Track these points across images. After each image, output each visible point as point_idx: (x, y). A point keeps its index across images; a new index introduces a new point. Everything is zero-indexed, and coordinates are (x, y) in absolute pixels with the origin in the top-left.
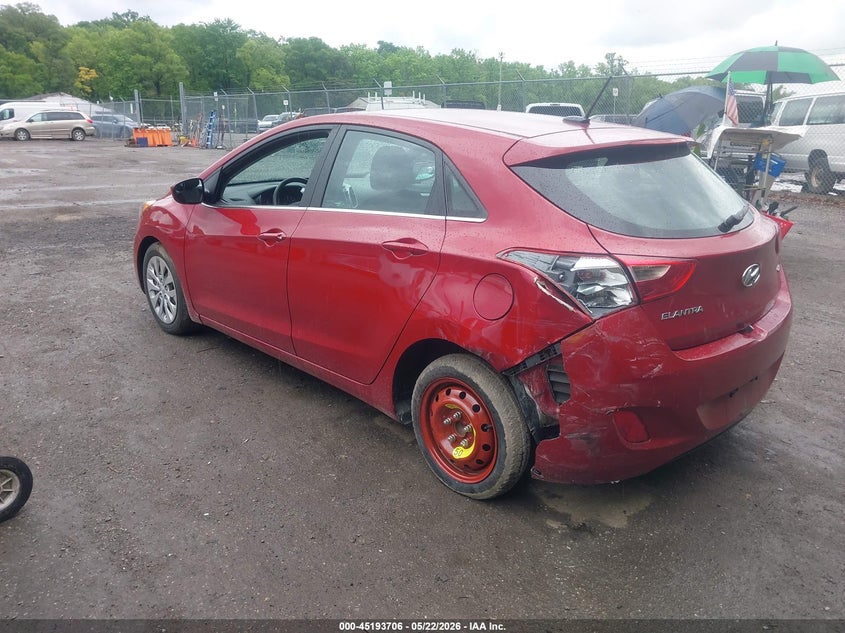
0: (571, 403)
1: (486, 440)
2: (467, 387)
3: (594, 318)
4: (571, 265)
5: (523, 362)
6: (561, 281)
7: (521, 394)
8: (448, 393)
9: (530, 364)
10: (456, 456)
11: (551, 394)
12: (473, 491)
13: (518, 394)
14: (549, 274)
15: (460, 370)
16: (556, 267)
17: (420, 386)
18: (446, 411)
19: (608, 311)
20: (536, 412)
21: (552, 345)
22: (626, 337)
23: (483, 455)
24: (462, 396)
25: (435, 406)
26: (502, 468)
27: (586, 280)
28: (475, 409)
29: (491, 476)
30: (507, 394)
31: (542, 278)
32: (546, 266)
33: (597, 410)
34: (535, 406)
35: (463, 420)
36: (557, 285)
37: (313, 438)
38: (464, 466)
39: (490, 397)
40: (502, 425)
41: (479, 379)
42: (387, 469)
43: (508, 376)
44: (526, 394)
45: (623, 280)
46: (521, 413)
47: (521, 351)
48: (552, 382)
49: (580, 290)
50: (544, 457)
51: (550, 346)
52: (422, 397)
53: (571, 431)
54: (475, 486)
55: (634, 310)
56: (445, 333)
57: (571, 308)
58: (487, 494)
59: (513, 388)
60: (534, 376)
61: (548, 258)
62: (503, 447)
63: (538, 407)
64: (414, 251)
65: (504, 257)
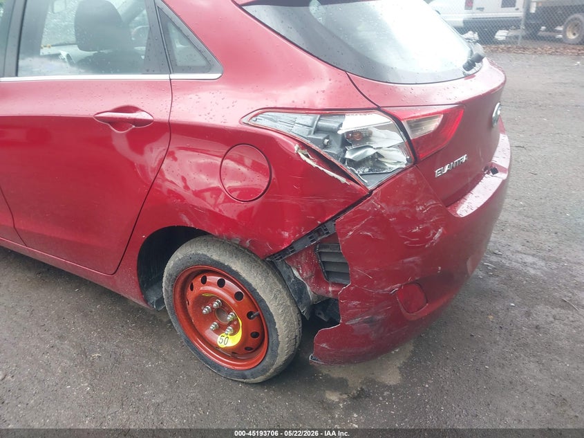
0: (352, 288)
1: (254, 328)
2: (225, 273)
3: (370, 188)
4: (336, 125)
5: (291, 247)
6: (325, 147)
7: (289, 278)
8: (204, 281)
9: (298, 247)
10: (222, 345)
11: (322, 274)
12: (245, 377)
13: (286, 278)
14: (312, 140)
15: (215, 257)
16: (318, 130)
17: (170, 275)
18: (204, 300)
19: (384, 178)
20: (306, 293)
21: (323, 224)
22: (405, 206)
23: (252, 342)
24: (221, 284)
25: (191, 296)
26: (275, 356)
27: (355, 142)
28: (238, 296)
29: (264, 363)
30: (272, 279)
31: (303, 146)
32: (306, 130)
33: (381, 291)
34: (306, 287)
35: (224, 308)
36: (323, 152)
37: (59, 337)
38: (233, 353)
39: (254, 284)
40: (271, 314)
41: (237, 265)
42: (147, 363)
43: (273, 261)
44: (295, 277)
45: (397, 138)
46: (290, 296)
47: (286, 234)
48: (324, 263)
49: (348, 155)
50: (324, 345)
51: (320, 225)
52: (174, 287)
53: (354, 316)
54: (247, 373)
55: (410, 173)
56: (191, 220)
57: (343, 180)
58: (260, 379)
59: (280, 273)
60: (303, 259)
61: (308, 119)
62: (274, 336)
63: (308, 288)
64: (135, 121)
65: (252, 122)
